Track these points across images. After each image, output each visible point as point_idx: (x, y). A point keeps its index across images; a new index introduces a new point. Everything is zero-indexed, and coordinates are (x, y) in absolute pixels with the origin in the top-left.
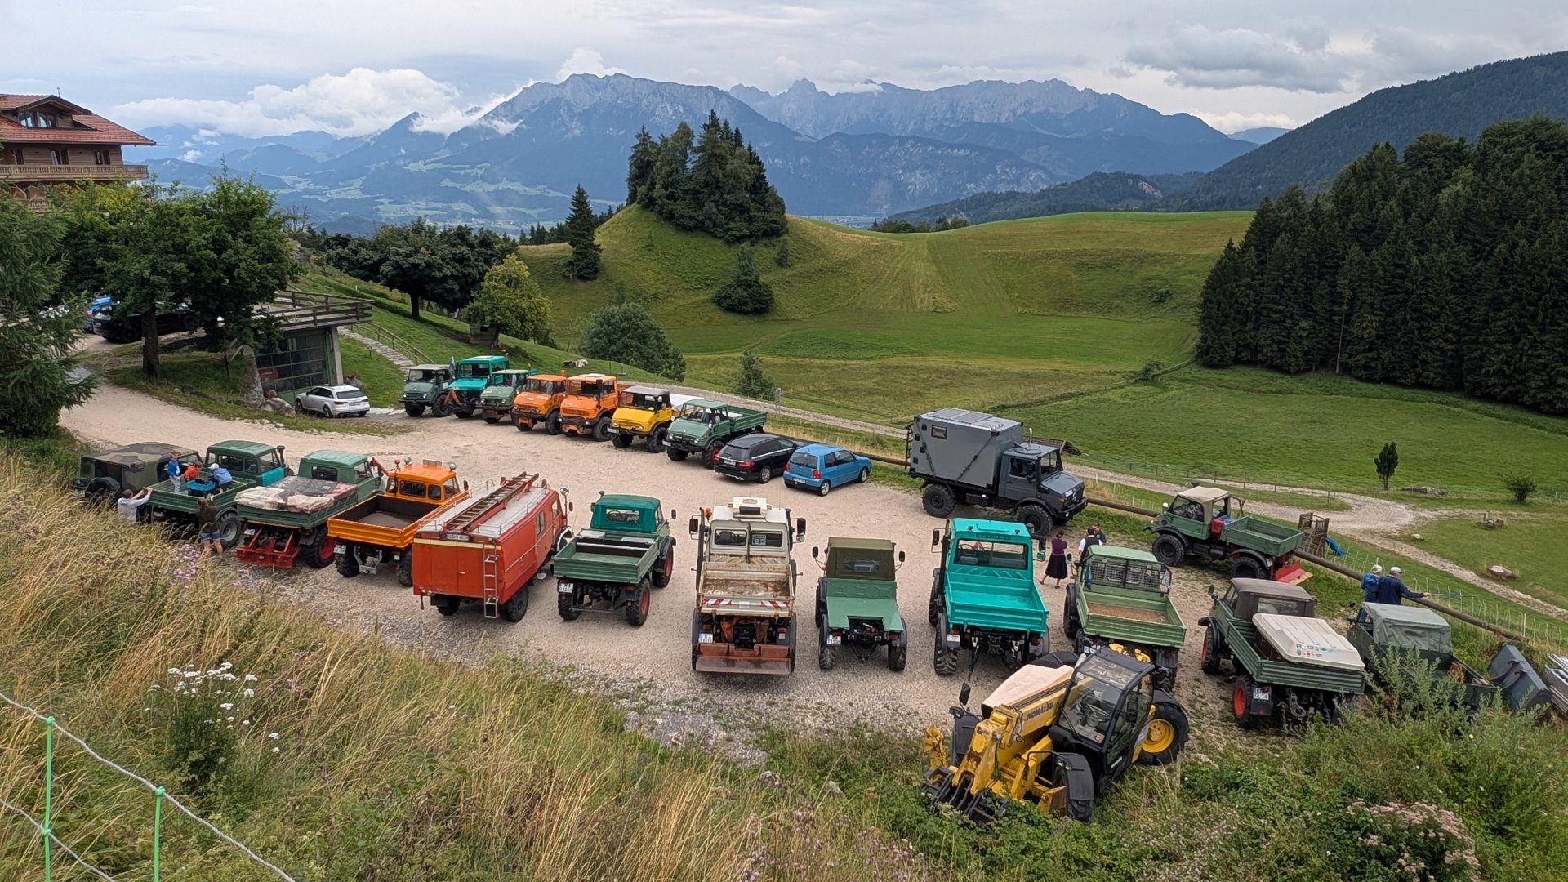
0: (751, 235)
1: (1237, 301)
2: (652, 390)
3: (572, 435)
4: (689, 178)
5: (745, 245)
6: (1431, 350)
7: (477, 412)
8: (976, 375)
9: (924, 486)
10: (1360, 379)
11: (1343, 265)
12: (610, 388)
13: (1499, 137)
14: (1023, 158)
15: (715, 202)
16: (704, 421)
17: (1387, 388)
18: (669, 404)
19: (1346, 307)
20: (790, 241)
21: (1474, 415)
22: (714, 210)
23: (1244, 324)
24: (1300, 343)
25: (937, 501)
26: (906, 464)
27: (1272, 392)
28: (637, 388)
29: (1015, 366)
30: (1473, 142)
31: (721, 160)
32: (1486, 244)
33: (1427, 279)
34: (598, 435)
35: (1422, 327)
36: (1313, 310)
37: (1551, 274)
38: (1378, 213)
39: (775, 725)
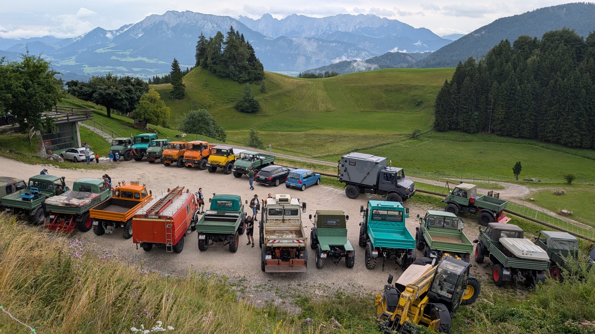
0: (250, 80)
1: (450, 104)
2: (225, 147)
3: (189, 167)
4: (222, 55)
5: (248, 84)
6: (525, 123)
7: (144, 158)
8: (344, 137)
9: (346, 186)
10: (498, 135)
11: (491, 90)
12: (206, 147)
13: (550, 37)
14: (359, 46)
15: (233, 65)
16: (249, 160)
17: (509, 139)
18: (233, 153)
19: (492, 106)
20: (266, 82)
21: (542, 149)
22: (234, 69)
23: (453, 114)
24: (475, 121)
25: (352, 192)
26: (338, 177)
27: (464, 141)
28: (219, 147)
29: (361, 133)
30: (540, 38)
31: (236, 48)
32: (546, 80)
33: (523, 94)
34: (201, 167)
35: (522, 113)
36: (479, 108)
37: (571, 92)
38: (504, 68)
39: (302, 295)
